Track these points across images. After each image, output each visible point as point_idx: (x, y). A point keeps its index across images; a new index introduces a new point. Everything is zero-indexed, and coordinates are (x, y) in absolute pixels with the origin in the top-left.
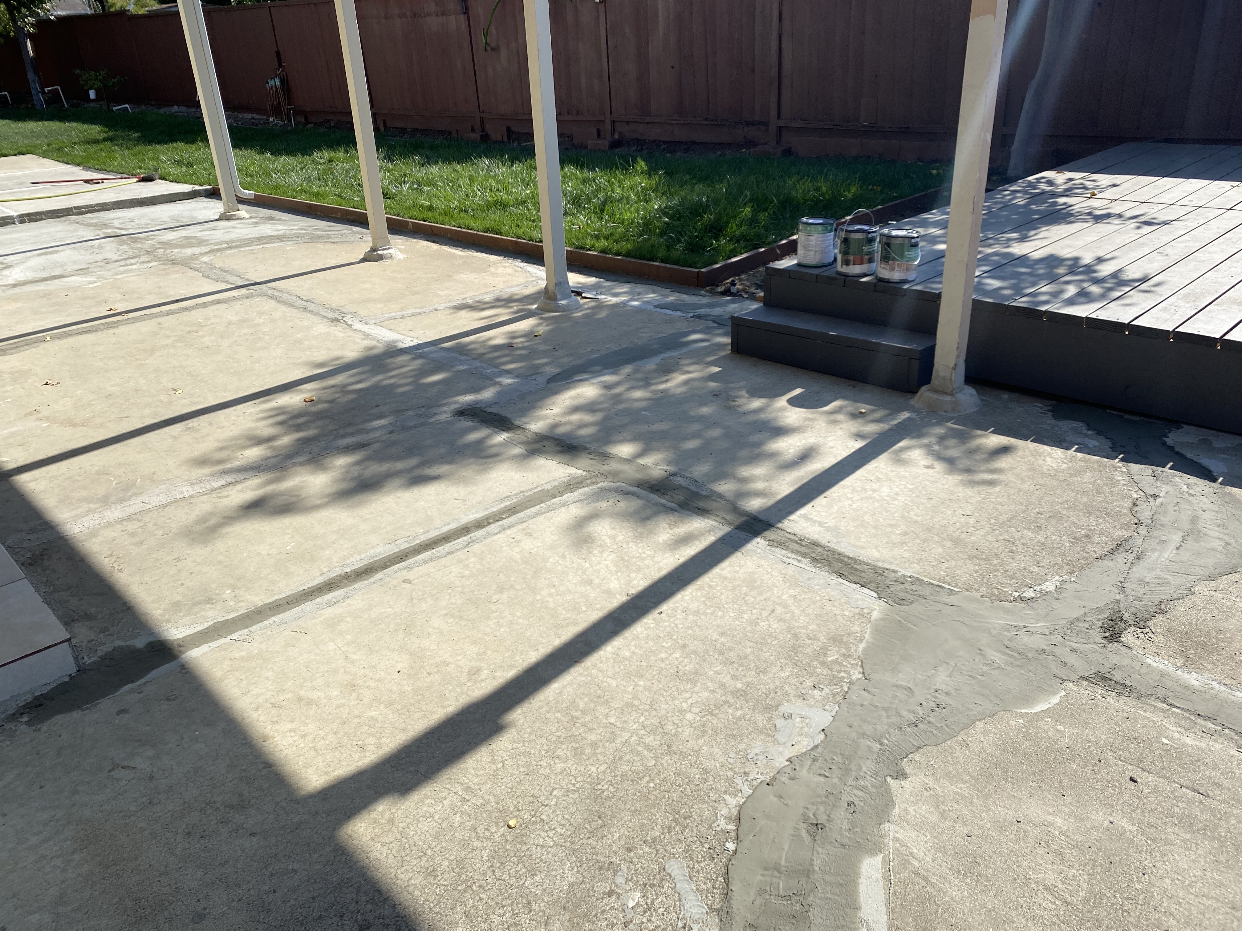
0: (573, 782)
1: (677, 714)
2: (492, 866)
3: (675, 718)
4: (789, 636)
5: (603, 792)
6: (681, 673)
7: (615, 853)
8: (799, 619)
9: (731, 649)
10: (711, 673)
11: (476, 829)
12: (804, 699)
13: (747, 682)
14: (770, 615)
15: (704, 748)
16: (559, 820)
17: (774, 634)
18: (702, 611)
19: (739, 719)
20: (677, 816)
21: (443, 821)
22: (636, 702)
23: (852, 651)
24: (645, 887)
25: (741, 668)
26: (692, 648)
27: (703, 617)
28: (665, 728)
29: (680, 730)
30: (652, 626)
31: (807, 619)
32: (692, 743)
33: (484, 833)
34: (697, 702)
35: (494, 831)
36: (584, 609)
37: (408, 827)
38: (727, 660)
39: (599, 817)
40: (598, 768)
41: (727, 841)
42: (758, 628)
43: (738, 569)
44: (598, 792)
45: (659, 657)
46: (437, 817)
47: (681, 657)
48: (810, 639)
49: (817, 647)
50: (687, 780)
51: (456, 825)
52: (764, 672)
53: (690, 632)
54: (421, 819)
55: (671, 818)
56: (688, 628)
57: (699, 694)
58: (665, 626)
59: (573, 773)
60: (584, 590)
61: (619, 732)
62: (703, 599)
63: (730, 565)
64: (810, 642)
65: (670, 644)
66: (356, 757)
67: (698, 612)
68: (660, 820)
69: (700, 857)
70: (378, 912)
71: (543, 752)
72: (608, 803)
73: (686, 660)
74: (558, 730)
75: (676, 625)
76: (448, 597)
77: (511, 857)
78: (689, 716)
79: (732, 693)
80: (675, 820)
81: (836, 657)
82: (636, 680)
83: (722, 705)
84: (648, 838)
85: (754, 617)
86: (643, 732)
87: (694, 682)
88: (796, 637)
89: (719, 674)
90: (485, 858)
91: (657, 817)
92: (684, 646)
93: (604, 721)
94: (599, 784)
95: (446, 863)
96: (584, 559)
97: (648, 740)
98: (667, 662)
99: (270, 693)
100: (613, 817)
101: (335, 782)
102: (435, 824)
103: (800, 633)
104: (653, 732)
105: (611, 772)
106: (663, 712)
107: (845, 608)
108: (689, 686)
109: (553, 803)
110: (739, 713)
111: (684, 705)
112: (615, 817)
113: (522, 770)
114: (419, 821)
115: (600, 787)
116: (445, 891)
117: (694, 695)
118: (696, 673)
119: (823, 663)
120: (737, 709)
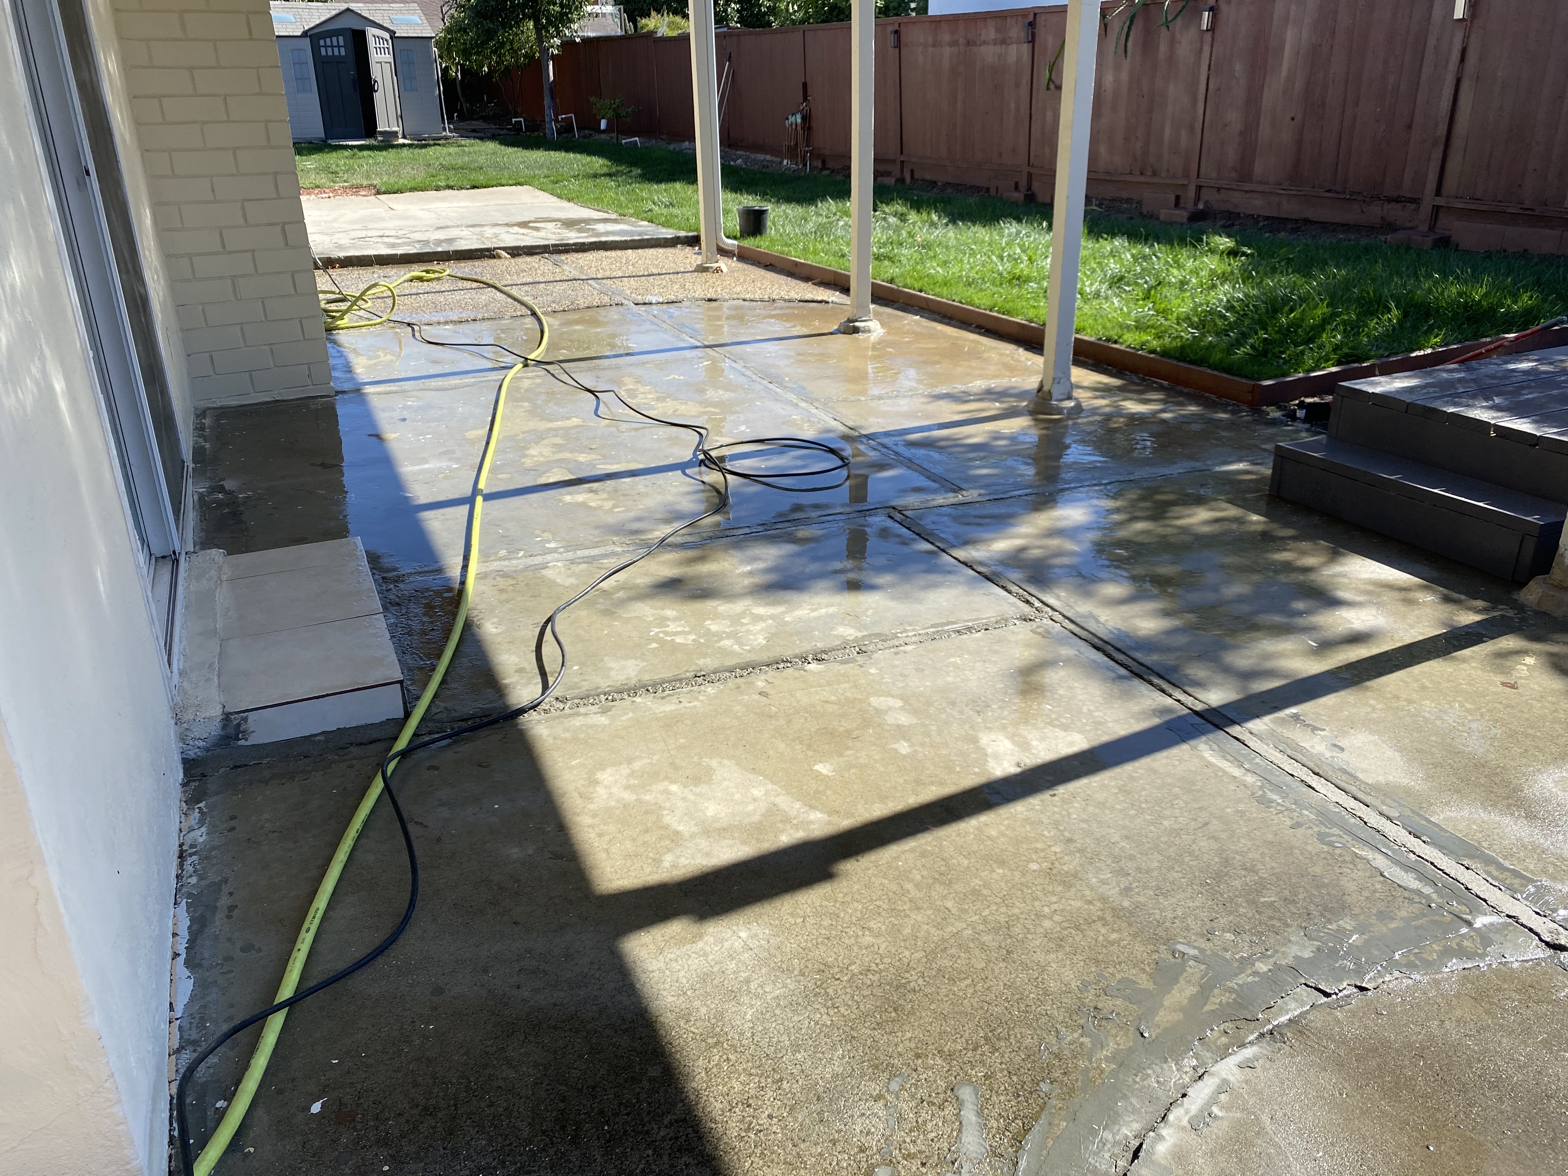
0: (878, 961)
1: (1033, 917)
2: (752, 1028)
3: (1029, 921)
4: (1217, 860)
5: (909, 982)
6: (1055, 871)
7: (900, 1055)
8: (1239, 842)
9: (1131, 858)
10: (1094, 880)
11: (749, 982)
12: (1209, 940)
13: (1138, 902)
14: (1200, 828)
15: (1053, 965)
16: (846, 999)
17: (1197, 853)
18: (1108, 804)
19: (1112, 943)
20: (990, 1034)
21: (716, 963)
22: (985, 892)
23: (1299, 897)
24: (922, 1103)
25: (1137, 884)
26: (1078, 845)
27: (1107, 812)
28: (1012, 929)
29: (1030, 936)
30: (1037, 807)
31: (1249, 844)
32: (1040, 957)
33: (756, 989)
34: (1062, 910)
35: (767, 990)
36: (958, 769)
37: (676, 961)
38: (1122, 869)
39: (895, 1010)
40: (913, 954)
41: (1043, 1080)
42: (1177, 841)
43: (1177, 763)
44: (904, 981)
45: (1033, 846)
46: (711, 957)
47: (1060, 853)
48: (1245, 869)
49: (1251, 881)
50: (1017, 996)
51: (728, 972)
52: (1165, 895)
53: (1084, 825)
54: (693, 955)
55: (981, 1035)
56: (1083, 821)
57: (1070, 902)
58: (1054, 812)
59: (881, 952)
60: (966, 747)
61: (953, 920)
62: (1116, 791)
63: (1167, 757)
64: (1243, 872)
65: (1052, 833)
66: (648, 870)
67: (1103, 804)
68: (967, 1033)
69: (1002, 1088)
70: (614, 1040)
71: (854, 919)
72: (910, 996)
73: (1066, 858)
74: (880, 899)
75: (1069, 814)
77: (778, 1024)
78: (1047, 924)
79: (1113, 909)
80: (986, 1038)
81: (1273, 899)
82: (995, 866)
83: (1094, 921)
84: (946, 1049)
85: (1176, 826)
86: (981, 927)
87: (1068, 886)
88: (1226, 862)
89: (1104, 884)
90: (748, 1017)
91: (966, 1028)
92: (1070, 841)
93: (939, 903)
94: (908, 972)
95: (704, 1010)
96: (978, 712)
97: (986, 938)
98: (1042, 854)
99: (581, 782)
100: (912, 1012)
101: (617, 892)
102: (706, 965)
103: (1234, 858)
104: (996, 930)
105: (926, 963)
106: (1016, 911)
107: (1310, 842)
108: (1060, 888)
109: (846, 978)
110: (1114, 936)
111: (1046, 909)
112: (914, 1014)
113: (823, 932)
114: (690, 956)
115: (907, 975)
116: (693, 1039)
117: (1063, 900)
118: (1075, 876)
119: (1252, 903)
120: (1114, 931)
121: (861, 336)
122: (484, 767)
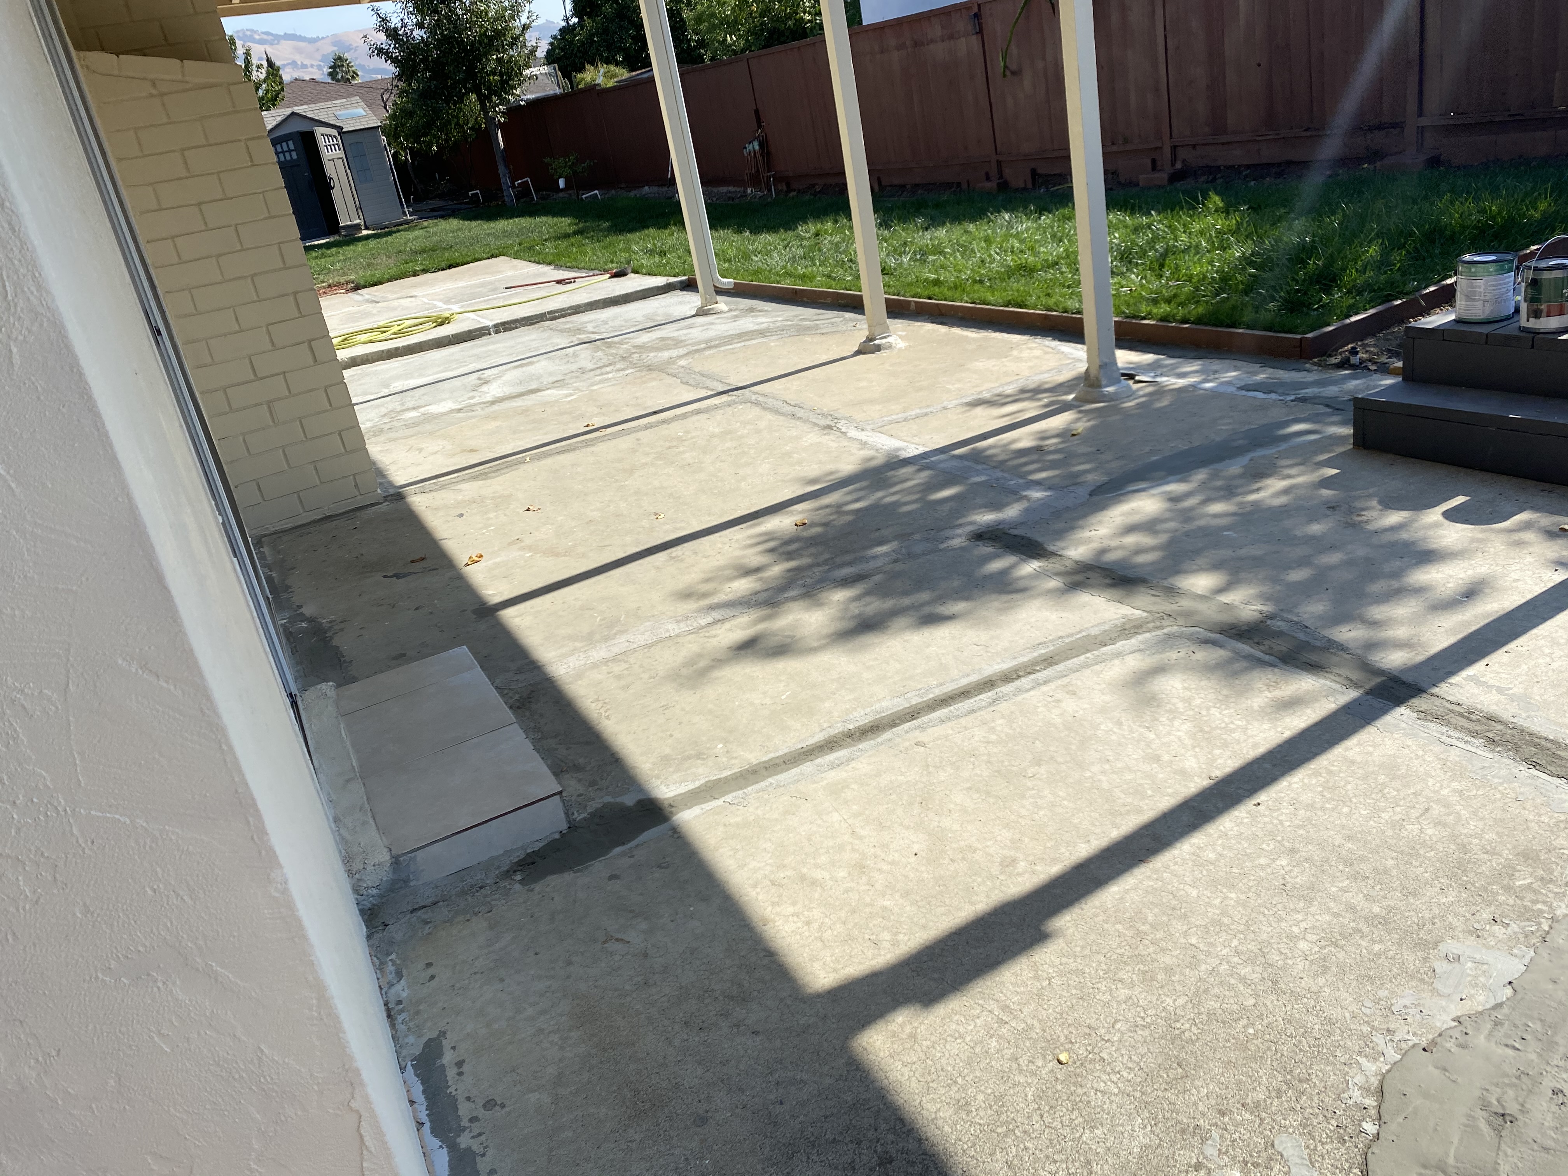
0: (1142, 1014)
1: (1285, 940)
2: (1039, 1109)
3: (1283, 945)
4: (1453, 847)
5: (1184, 1032)
6: (1289, 886)
7: (1203, 1114)
8: (1469, 823)
9: (1362, 859)
10: (1334, 889)
11: (1017, 1059)
12: (1478, 936)
13: (1388, 906)
14: (1421, 815)
15: (1326, 990)
16: (1125, 1061)
17: (1429, 843)
18: (1318, 806)
19: (1378, 955)
20: (1289, 1077)
21: (976, 1044)
22: (1226, 920)
23: (1555, 874)
24: (1246, 1165)
25: (1379, 887)
26: (1304, 854)
27: (1319, 813)
28: (1267, 957)
29: (1290, 962)
30: (1246, 821)
31: (1481, 824)
32: (1307, 982)
33: (1028, 1066)
34: (1314, 927)
35: (1040, 1065)
36: (1150, 793)
37: (933, 1047)
38: (1358, 873)
39: (1179, 1065)
40: (1175, 1000)
41: (1364, 1120)
42: (1404, 833)
43: (1371, 749)
44: (1177, 1032)
45: (1257, 862)
46: (968, 1039)
47: (1288, 865)
48: (1487, 853)
49: (1498, 865)
50: (1302, 1030)
51: (992, 1051)
52: (1415, 894)
53: (1301, 832)
54: (949, 1039)
55: (1280, 1079)
56: (1299, 827)
57: (1317, 917)
58: (1265, 823)
59: (1141, 1003)
60: (1149, 768)
61: (1203, 957)
62: (1320, 789)
63: (1359, 744)
64: (1486, 856)
65: (1272, 847)
66: (869, 954)
67: (1312, 805)
68: (1264, 1079)
69: (1324, 1136)
70: (901, 1145)
71: (1101, 973)
72: (1189, 1048)
73: (1296, 870)
74: (1119, 946)
75: (1281, 822)
76: (971, 766)
77: (1064, 1101)
78: (1303, 945)
79: (1366, 919)
80: (1285, 1082)
81: (1529, 881)
82: (1225, 891)
83: (1351, 935)
84: (1249, 1101)
85: (1397, 818)
86: (1236, 960)
87: (1310, 901)
88: (1464, 848)
89: (1346, 892)
90: (1030, 1097)
91: (1261, 1074)
92: (1293, 851)
93: (1182, 940)
94: (1178, 1021)
95: (981, 1097)
96: (1148, 728)
97: (1244, 971)
98: (1269, 870)
99: (768, 868)
100: (1197, 1067)
101: (846, 982)
102: (966, 1047)
103: (1471, 843)
104: (1251, 960)
105: (1193, 1008)
106: (1265, 936)
107: (1542, 812)
108: (1302, 904)
109: (1115, 1039)
110: (1377, 948)
111: (1295, 929)
112: (1201, 1067)
113: (1074, 992)
114: (946, 1041)
115: (1178, 1025)
116: (981, 1132)
117: (1310, 917)
118: (1312, 888)
119: (1508, 889)
120: (1374, 942)
121: (883, 353)
122: (667, 868)
